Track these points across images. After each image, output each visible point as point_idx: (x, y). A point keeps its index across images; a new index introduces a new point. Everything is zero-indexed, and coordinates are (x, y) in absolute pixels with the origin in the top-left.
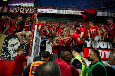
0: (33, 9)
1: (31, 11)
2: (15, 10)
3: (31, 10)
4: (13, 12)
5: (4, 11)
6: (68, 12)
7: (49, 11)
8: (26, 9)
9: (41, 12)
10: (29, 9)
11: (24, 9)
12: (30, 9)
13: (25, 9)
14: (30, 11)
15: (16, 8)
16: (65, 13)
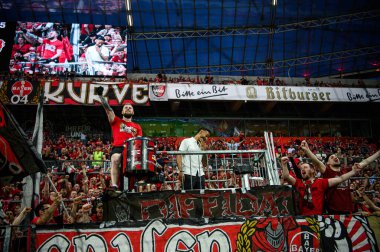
0: (145, 87)
1: (139, 93)
2: (65, 93)
3: (139, 89)
4: (60, 100)
5: (15, 99)
6: (287, 94)
7: (214, 90)
8: (115, 87)
9: (182, 98)
10: (127, 86)
11: (106, 88)
12: (135, 87)
13: (110, 85)
14: (135, 93)
15: (70, 86)
16: (279, 97)
